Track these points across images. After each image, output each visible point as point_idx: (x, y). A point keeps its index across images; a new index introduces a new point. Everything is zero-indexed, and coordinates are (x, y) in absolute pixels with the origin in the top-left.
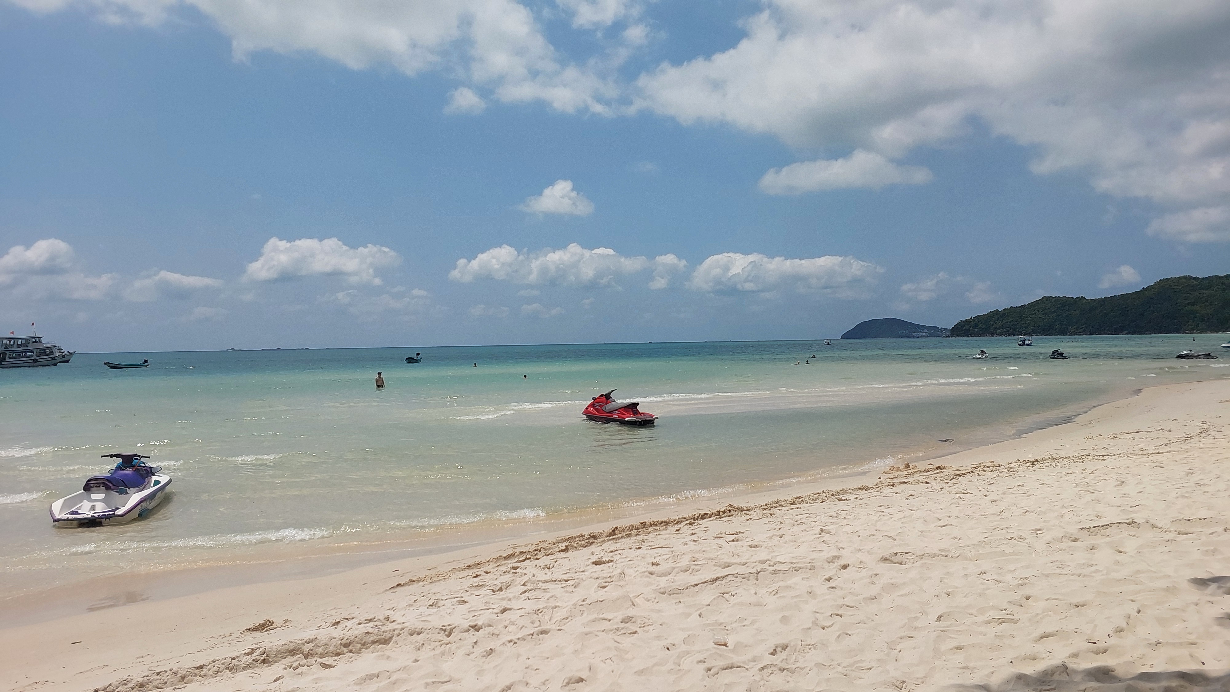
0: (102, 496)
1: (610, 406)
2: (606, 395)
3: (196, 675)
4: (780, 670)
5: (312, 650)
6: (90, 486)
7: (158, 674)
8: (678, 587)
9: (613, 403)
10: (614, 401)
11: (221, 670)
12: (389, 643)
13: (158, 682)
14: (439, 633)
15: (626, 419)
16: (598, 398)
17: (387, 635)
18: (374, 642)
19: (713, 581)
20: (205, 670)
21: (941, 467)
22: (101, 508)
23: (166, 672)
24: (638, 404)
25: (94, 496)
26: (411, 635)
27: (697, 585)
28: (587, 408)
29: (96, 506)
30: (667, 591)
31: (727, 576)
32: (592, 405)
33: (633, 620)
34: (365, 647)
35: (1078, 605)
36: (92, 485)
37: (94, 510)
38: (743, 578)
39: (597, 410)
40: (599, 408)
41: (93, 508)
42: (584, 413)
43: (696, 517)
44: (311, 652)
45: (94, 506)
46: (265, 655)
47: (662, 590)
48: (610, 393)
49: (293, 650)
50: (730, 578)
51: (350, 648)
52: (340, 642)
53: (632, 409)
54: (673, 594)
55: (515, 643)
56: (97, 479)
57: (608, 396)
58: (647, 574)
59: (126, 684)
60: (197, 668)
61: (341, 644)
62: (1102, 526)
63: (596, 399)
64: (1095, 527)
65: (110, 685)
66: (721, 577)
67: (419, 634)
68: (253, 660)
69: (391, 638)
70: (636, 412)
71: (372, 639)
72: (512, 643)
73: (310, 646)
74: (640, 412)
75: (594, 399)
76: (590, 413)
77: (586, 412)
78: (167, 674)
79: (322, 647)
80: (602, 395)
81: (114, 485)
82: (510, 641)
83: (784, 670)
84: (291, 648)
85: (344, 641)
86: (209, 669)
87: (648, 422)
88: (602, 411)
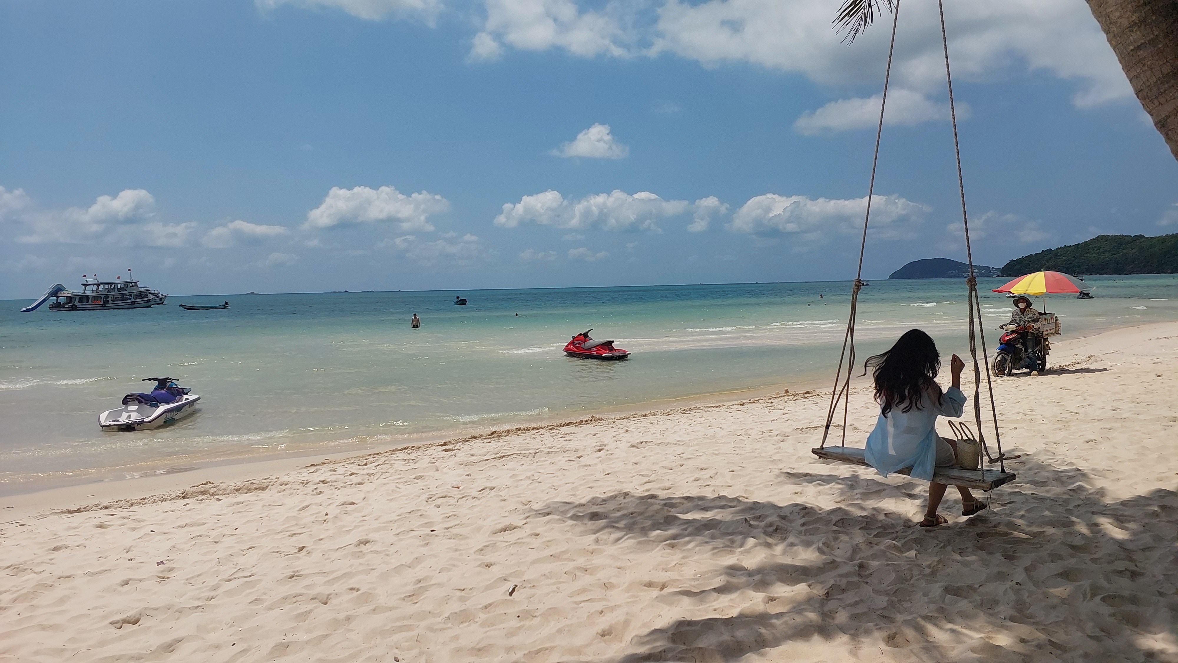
0: (136, 408)
1: (588, 344)
2: (584, 334)
3: (140, 503)
4: (472, 498)
5: (215, 492)
6: (127, 401)
7: (117, 502)
8: (473, 461)
9: (591, 341)
10: (592, 339)
11: (156, 501)
12: (265, 490)
13: (117, 506)
14: (299, 485)
15: (604, 355)
16: (577, 337)
17: (265, 485)
18: (256, 489)
19: (500, 457)
20: (146, 501)
21: (810, 393)
22: (135, 417)
23: (122, 501)
24: (613, 342)
25: (130, 408)
26: (281, 485)
27: (488, 460)
28: (567, 346)
29: (131, 416)
30: (464, 463)
31: (513, 454)
32: (572, 343)
33: (423, 478)
34: (250, 491)
35: (702, 468)
36: (128, 400)
37: (130, 418)
38: (524, 456)
39: (576, 347)
40: (578, 345)
41: (129, 417)
42: (563, 349)
43: (562, 425)
44: (214, 493)
45: (130, 415)
46: (185, 493)
47: (461, 463)
48: (587, 333)
49: (203, 492)
50: (514, 456)
51: (240, 491)
52: (233, 488)
53: (608, 346)
54: (469, 465)
55: (339, 489)
56: (132, 395)
57: (585, 335)
58: (469, 455)
59: (97, 507)
60: (141, 499)
61: (234, 489)
62: (813, 428)
63: (575, 338)
64: (807, 428)
65: (88, 506)
66: (507, 455)
67: (286, 485)
68: (177, 496)
69: (267, 487)
70: (612, 349)
71: (254, 487)
72: (337, 489)
73: (215, 489)
74: (615, 348)
75: (574, 338)
76: (570, 350)
77: (566, 349)
78: (123, 502)
79: (222, 491)
80: (580, 334)
81: (145, 400)
82: (336, 488)
83: (475, 498)
84: (202, 490)
85: (236, 488)
86: (149, 501)
87: (622, 357)
88: (581, 349)
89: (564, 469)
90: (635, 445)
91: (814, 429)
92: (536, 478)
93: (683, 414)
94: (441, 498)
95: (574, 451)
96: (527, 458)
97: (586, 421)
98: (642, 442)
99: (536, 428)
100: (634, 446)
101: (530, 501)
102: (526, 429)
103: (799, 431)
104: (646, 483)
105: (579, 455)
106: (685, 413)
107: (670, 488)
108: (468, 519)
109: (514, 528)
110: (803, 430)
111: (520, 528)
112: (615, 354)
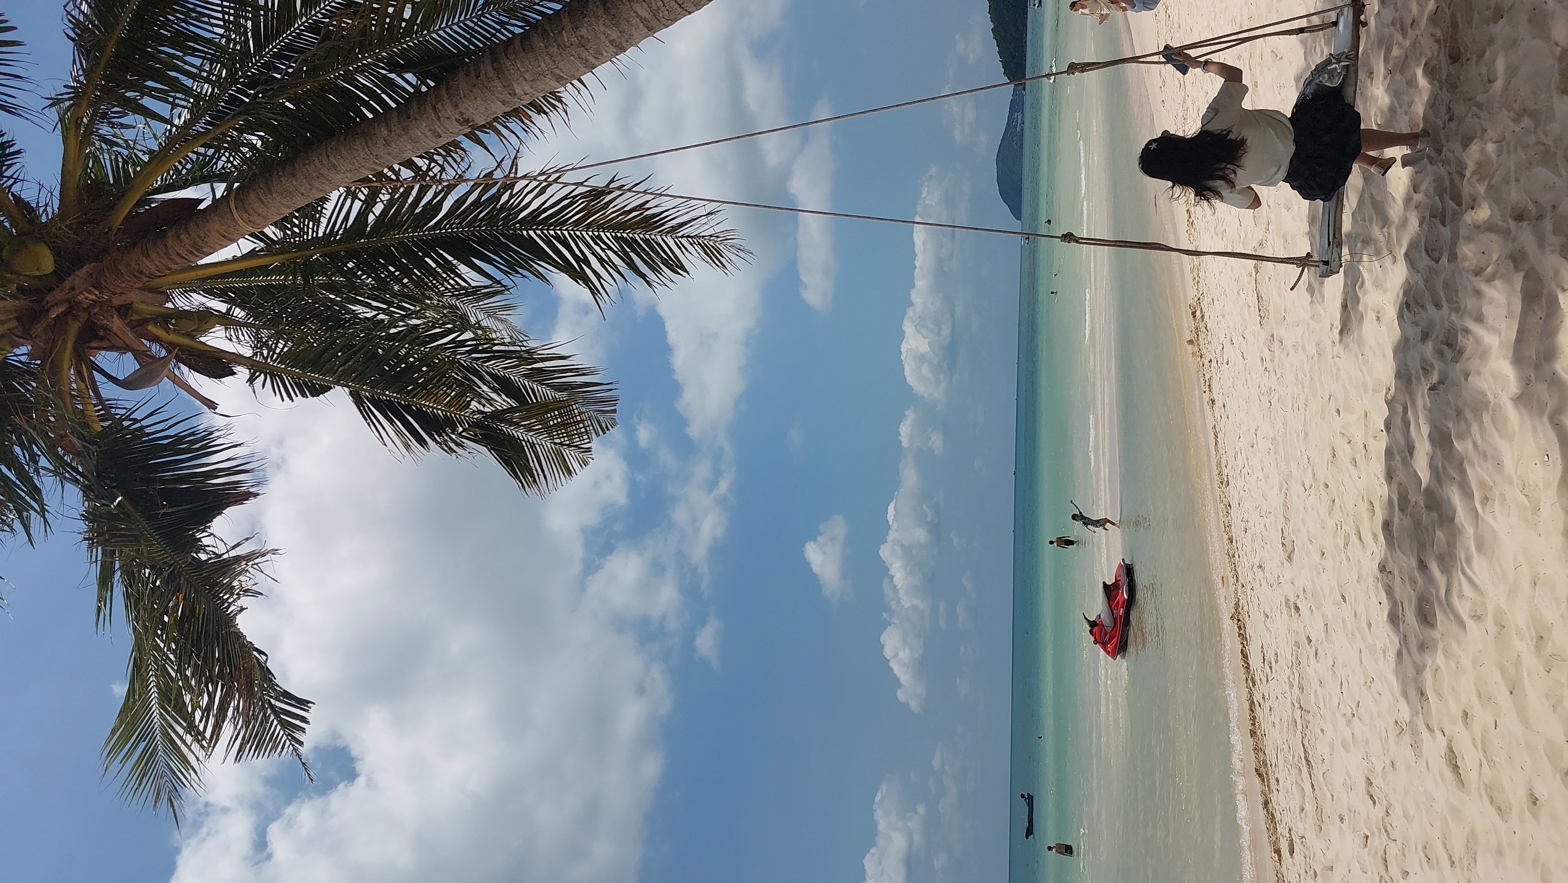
1: (1107, 621)
2: (1091, 626)
4: (1388, 816)
8: (1313, 811)
9: (1102, 617)
10: (1099, 616)
15: (1125, 598)
16: (1095, 638)
19: (1308, 764)
27: (1313, 786)
28: (1108, 653)
30: (1319, 823)
31: (1303, 745)
32: (1104, 646)
35: (1332, 455)
38: (1306, 728)
39: (1111, 638)
40: (1108, 636)
42: (1114, 657)
47: (1317, 829)
48: (1089, 621)
53: (1111, 591)
54: (1321, 817)
57: (1093, 624)
58: (1302, 815)
63: (1096, 640)
64: (1260, 310)
66: (1305, 754)
70: (1116, 585)
75: (1096, 642)
76: (1114, 649)
77: (1113, 654)
80: (1091, 632)
83: (1387, 812)
87: (1129, 570)
88: (1113, 632)
89: (1333, 666)
90: (1287, 555)
91: (1260, 300)
92: (1351, 710)
93: (1228, 485)
94: (1387, 867)
95: (1299, 648)
96: (1309, 722)
97: (1240, 628)
98: (1283, 544)
99: (1251, 706)
100: (1289, 557)
101: (1396, 722)
102: (1251, 722)
103: (1264, 321)
104: (1361, 539)
105: (1306, 642)
106: (1228, 482)
107: (1371, 503)
108: (1432, 825)
109: (1452, 751)
110: (1263, 315)
111: (1451, 741)
112: (1124, 579)
